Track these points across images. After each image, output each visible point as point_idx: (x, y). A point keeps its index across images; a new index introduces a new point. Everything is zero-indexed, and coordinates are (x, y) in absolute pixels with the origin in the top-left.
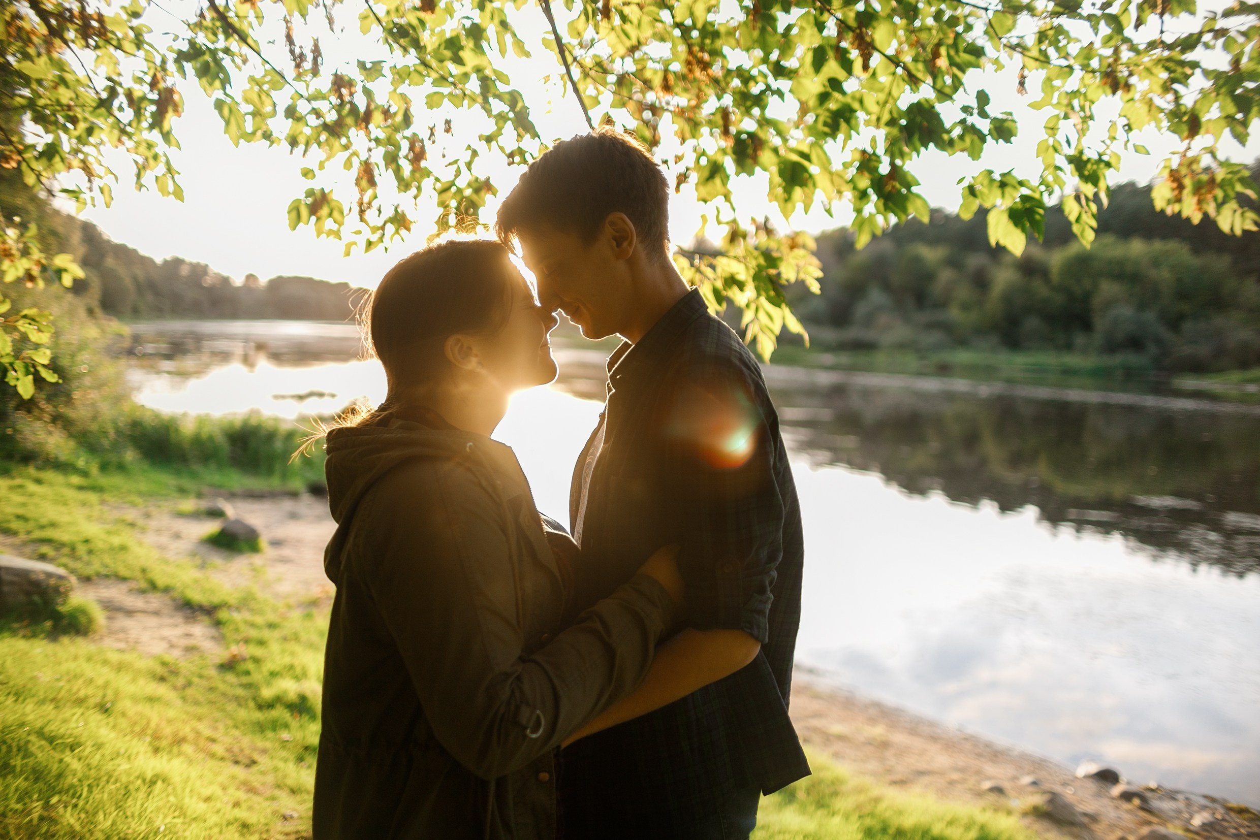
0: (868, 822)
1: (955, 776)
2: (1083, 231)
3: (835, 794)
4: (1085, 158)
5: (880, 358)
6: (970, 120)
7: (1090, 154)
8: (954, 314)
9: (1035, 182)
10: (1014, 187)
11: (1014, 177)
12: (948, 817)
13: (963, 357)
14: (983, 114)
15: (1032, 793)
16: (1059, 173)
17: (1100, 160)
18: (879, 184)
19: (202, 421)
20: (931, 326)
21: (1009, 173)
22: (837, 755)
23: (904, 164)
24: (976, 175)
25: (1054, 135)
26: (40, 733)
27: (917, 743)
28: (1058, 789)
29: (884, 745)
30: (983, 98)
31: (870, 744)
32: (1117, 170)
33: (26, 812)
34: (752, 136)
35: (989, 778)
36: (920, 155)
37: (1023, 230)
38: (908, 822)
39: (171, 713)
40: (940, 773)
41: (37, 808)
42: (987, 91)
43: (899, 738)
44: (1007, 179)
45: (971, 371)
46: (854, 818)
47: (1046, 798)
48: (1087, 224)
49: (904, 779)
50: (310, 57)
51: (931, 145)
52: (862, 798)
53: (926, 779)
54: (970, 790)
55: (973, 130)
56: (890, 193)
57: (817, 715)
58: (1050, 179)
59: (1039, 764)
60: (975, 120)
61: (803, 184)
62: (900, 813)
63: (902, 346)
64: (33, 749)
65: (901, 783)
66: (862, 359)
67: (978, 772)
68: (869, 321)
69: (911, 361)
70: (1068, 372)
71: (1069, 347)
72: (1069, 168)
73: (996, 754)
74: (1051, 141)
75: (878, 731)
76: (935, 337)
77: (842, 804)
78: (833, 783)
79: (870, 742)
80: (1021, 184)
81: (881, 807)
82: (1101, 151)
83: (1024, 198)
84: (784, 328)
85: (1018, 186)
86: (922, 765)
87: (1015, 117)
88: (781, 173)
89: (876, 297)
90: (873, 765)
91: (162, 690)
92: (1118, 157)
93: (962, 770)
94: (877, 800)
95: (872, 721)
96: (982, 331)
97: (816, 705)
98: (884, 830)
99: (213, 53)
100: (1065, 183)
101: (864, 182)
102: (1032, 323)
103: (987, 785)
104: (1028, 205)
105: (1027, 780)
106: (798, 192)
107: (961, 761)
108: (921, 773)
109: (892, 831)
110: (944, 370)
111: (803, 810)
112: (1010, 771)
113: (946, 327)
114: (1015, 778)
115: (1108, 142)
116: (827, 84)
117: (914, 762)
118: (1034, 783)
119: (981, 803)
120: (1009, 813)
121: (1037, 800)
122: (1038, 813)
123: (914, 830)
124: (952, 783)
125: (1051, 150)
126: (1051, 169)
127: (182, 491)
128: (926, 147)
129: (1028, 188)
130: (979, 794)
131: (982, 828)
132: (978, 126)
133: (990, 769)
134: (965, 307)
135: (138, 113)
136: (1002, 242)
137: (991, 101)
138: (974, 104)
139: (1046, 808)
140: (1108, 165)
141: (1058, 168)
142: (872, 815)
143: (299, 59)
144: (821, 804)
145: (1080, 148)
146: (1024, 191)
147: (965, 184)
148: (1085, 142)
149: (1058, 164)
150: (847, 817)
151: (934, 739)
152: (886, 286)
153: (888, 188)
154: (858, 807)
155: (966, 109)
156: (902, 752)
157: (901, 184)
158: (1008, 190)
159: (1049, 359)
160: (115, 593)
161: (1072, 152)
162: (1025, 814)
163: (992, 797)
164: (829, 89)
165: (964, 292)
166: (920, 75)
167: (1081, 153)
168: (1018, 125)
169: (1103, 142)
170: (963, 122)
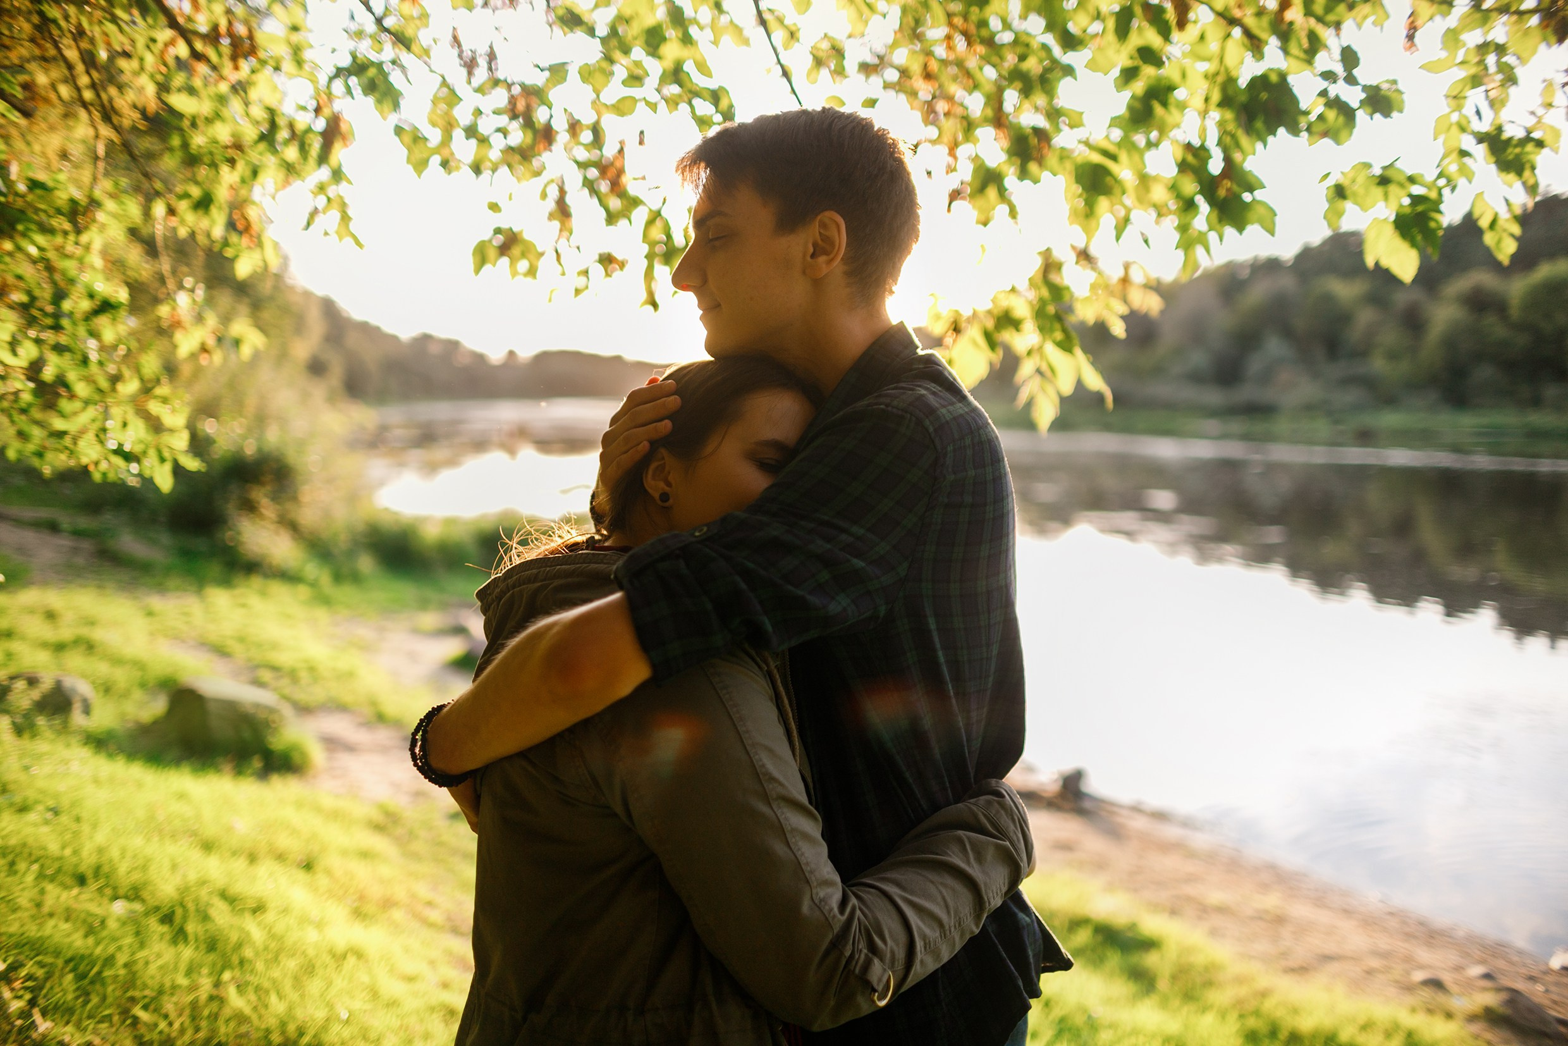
0: (1252, 1023)
1: (1375, 963)
2: (1499, 242)
3: (1209, 984)
4: (1505, 136)
5: (1282, 425)
6: (1334, 90)
7: (1514, 131)
8: (1378, 365)
9: (1430, 175)
10: (1401, 185)
11: (1400, 171)
12: (1362, 1019)
13: (1390, 419)
14: (1351, 80)
15: (1485, 989)
16: (1466, 160)
17: (1528, 139)
18: (1209, 186)
19: (450, 522)
20: (1347, 382)
21: (1391, 165)
22: (1214, 933)
23: (1244, 160)
24: (1346, 170)
25: (1459, 108)
26: (224, 895)
27: (1323, 917)
28: (1520, 985)
29: (1279, 919)
30: (1349, 57)
31: (1261, 918)
32: (1556, 151)
33: (194, 988)
34: (1038, 132)
35: (1421, 967)
36: (1267, 147)
37: (1414, 244)
38: (1306, 1024)
39: (385, 871)
40: (1354, 959)
41: (206, 984)
42: (1355, 47)
43: (1301, 911)
44: (1390, 173)
45: (1403, 438)
46: (1232, 1017)
47: (1504, 996)
48: (1505, 230)
49: (1305, 965)
50: (482, 62)
51: (1281, 131)
52: (1243, 991)
53: (1334, 967)
54: (1397, 982)
55: (1337, 104)
56: (1225, 200)
57: (1190, 879)
58: (1452, 168)
59: (1494, 950)
60: (1340, 90)
61: (1106, 191)
62: (1295, 1011)
63: (1309, 409)
64: (213, 912)
65: (1301, 971)
66: (1258, 427)
67: (1408, 959)
68: (1266, 377)
69: (1322, 427)
70: (1535, 434)
71: (1536, 402)
72: (1480, 151)
73: (1432, 935)
74: (1455, 117)
75: (1272, 901)
76: (1351, 396)
77: (1220, 997)
78: (1207, 969)
79: (1260, 916)
80: (1412, 180)
81: (1269, 1005)
82: (1528, 125)
83: (1416, 200)
84: (1079, 384)
85: (1407, 184)
86: (1330, 947)
87: (1400, 86)
88: (1079, 179)
89: (1274, 347)
90: (1262, 946)
91: (379, 843)
92: (1557, 133)
93: (1385, 955)
94: (1264, 994)
95: (1264, 887)
96: (1416, 385)
97: (1190, 867)
98: (1273, 1033)
99: (379, 65)
100: (1473, 173)
101: (1190, 186)
102: (1485, 373)
103: (1419, 976)
104: (1420, 208)
105: (1476, 970)
106: (1103, 203)
107: (1384, 943)
108: (1327, 958)
109: (1283, 1035)
110: (1365, 437)
111: (1164, 1003)
112: (1452, 957)
113: (1369, 383)
114: (1459, 969)
115: (1540, 111)
116: (1136, 55)
117: (1318, 943)
118: (1488, 976)
119: (1410, 1000)
120: (1449, 1015)
121: (1489, 999)
122: (1490, 1017)
123: (1314, 1036)
124: (1370, 972)
125: (1455, 129)
126: (1454, 156)
127: (424, 605)
128: (1274, 134)
129: (1422, 185)
130: (1409, 988)
131: (1410, 1034)
132: (1344, 98)
133: (1424, 955)
134: (1392, 356)
135: (303, 149)
136: (1385, 263)
137: (1361, 61)
138: (1339, 69)
139: (1502, 1010)
140: (1540, 144)
141: (1464, 153)
142: (1257, 1013)
143: (470, 65)
144: (1189, 996)
145: (1498, 122)
146: (1417, 190)
147: (1331, 182)
148: (1505, 115)
149: (1464, 147)
150: (1223, 1014)
151: (1347, 912)
152: (1288, 333)
153: (1222, 193)
154: (1239, 1003)
155: (1329, 76)
156: (1303, 929)
157: (1239, 185)
158: (1393, 189)
159: (1508, 418)
160: (339, 726)
161: (1485, 127)
162: (1472, 1018)
163: (1427, 993)
164: (1138, 62)
165: (1390, 336)
166: (1263, 35)
167: (1500, 129)
168: (1405, 97)
169: (1533, 113)
170: (1324, 93)
